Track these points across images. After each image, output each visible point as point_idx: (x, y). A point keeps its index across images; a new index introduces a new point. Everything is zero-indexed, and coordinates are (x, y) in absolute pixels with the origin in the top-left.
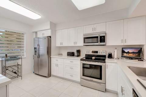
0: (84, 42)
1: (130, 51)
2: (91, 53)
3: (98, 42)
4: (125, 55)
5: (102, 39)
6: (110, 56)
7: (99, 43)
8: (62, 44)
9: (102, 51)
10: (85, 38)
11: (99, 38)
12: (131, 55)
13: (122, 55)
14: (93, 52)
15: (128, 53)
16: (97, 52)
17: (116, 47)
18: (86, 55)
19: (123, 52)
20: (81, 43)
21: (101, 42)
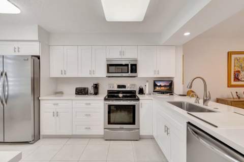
0: (108, 72)
1: (162, 84)
2: (116, 89)
3: (128, 72)
4: (158, 88)
5: (134, 68)
6: (141, 91)
7: (130, 74)
8: (65, 74)
9: (130, 84)
10: (109, 66)
11: (130, 66)
12: (163, 89)
13: (155, 88)
14: (119, 86)
15: (160, 86)
16: (124, 87)
17: (147, 80)
18: (108, 91)
19: (155, 85)
20: (102, 72)
21: (131, 72)
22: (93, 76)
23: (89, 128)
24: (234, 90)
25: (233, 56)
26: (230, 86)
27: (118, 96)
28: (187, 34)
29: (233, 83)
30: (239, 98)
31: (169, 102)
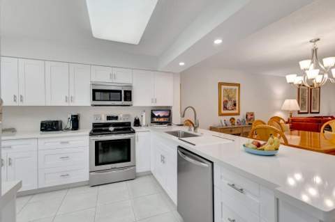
1: (161, 114)
2: (104, 120)
3: (121, 100)
4: (156, 120)
5: (128, 96)
6: (137, 123)
7: (123, 102)
8: (21, 101)
9: (123, 114)
11: (123, 93)
12: (162, 120)
13: (152, 120)
14: (109, 118)
15: (159, 117)
16: (116, 118)
17: (143, 109)
18: (94, 124)
19: (153, 116)
21: (125, 100)
22: (72, 104)
23: (68, 175)
24: (223, 118)
25: (223, 87)
26: (221, 114)
27: (108, 130)
28: (182, 64)
29: (223, 112)
30: (226, 125)
31: (167, 132)
